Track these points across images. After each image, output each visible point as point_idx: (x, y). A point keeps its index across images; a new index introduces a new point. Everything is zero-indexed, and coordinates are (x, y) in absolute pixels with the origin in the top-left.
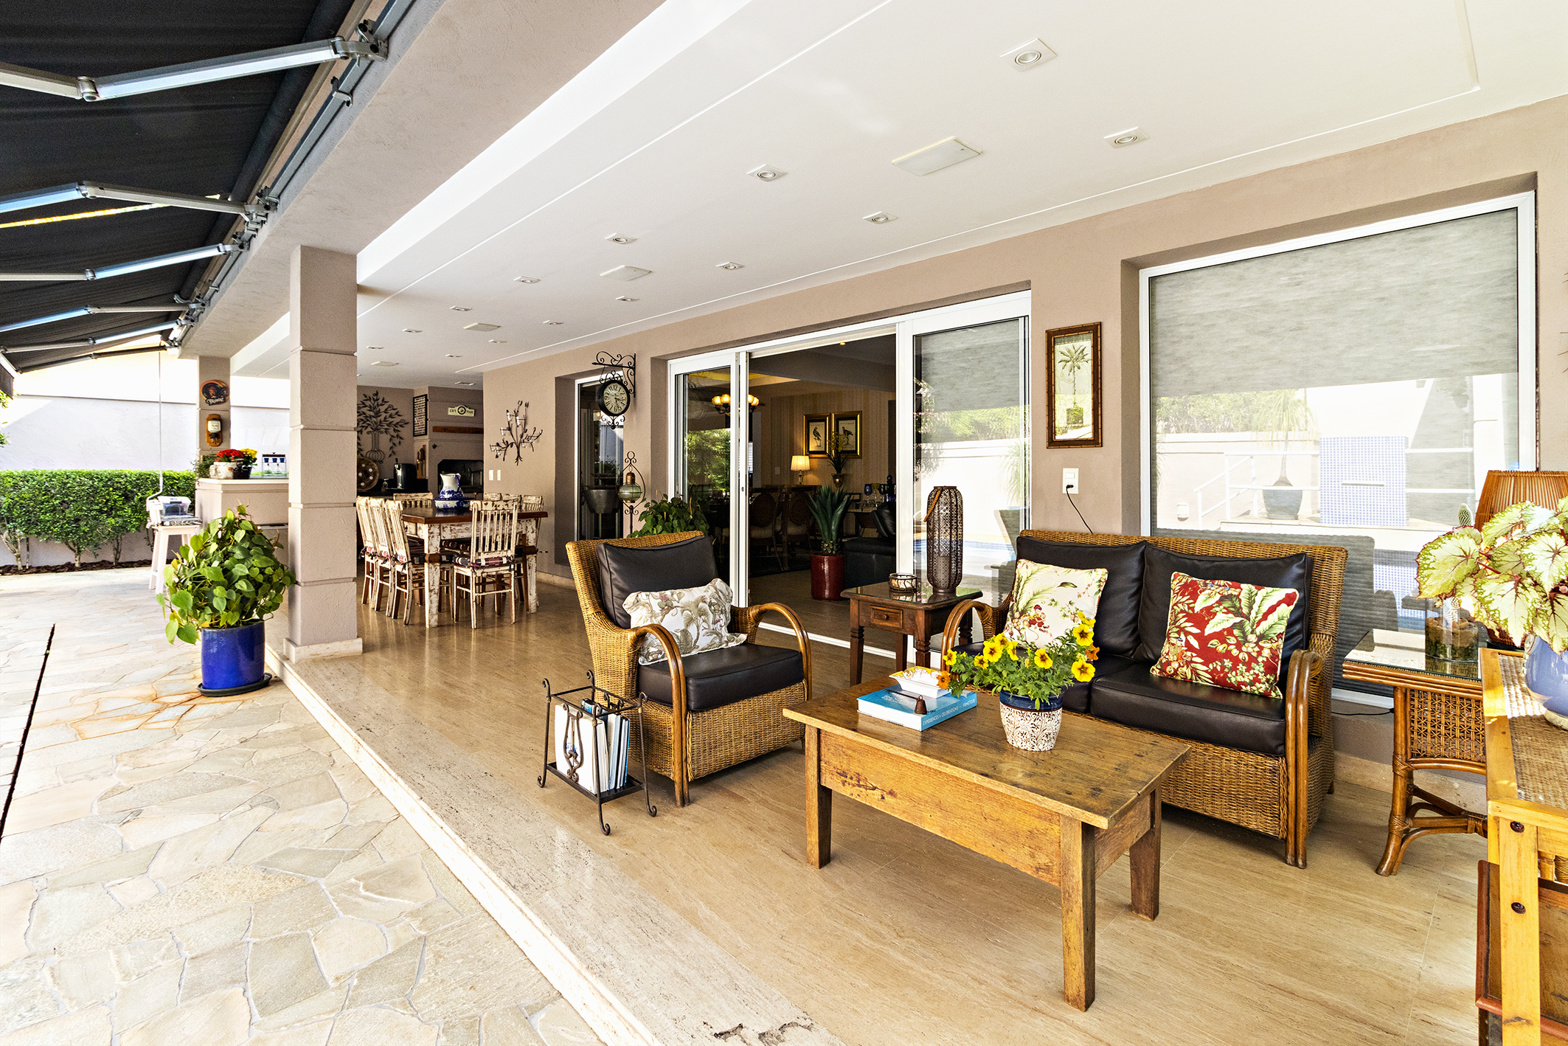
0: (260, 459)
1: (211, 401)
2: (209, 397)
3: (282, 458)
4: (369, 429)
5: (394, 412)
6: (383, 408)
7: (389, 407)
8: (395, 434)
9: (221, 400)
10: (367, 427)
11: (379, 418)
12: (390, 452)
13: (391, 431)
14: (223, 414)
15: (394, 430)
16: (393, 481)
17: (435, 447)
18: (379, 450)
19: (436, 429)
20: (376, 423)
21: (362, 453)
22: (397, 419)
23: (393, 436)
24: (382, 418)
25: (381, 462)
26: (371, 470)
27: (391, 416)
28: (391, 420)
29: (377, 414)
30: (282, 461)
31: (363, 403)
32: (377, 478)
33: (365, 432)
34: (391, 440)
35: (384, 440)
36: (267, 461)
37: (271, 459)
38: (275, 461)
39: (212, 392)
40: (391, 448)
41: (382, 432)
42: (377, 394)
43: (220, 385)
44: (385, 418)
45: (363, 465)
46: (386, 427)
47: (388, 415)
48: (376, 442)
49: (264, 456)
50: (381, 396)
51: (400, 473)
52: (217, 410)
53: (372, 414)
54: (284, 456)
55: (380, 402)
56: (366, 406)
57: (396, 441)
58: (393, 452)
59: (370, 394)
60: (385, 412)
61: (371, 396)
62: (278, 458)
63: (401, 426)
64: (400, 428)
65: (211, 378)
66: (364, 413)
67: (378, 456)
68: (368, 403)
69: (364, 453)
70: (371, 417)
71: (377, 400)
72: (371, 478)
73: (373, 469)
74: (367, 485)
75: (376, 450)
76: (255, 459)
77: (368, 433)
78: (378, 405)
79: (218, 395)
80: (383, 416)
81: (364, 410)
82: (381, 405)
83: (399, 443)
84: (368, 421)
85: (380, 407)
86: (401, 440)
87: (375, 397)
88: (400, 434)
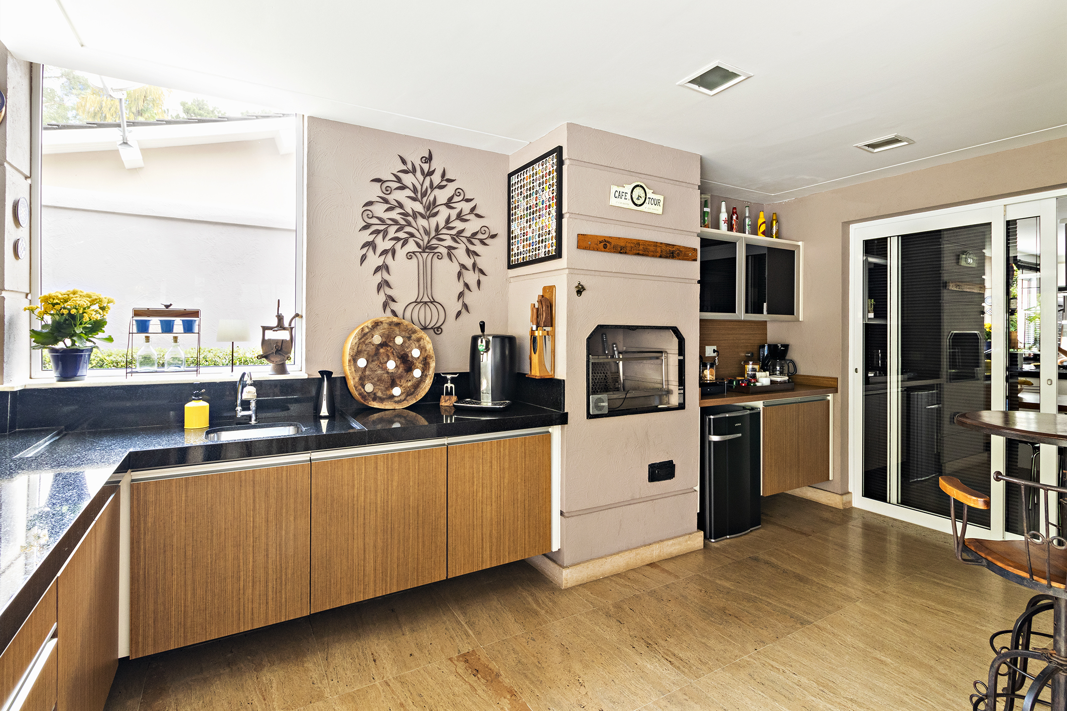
3: (190, 318)
4: (411, 246)
5: (466, 207)
6: (442, 196)
7: (458, 192)
8: (468, 262)
10: (405, 242)
11: (433, 221)
12: (459, 306)
13: (460, 253)
15: (468, 251)
17: (580, 290)
18: (433, 302)
19: (585, 243)
20: (427, 233)
21: (393, 306)
22: (473, 225)
23: (463, 266)
24: (441, 219)
25: (438, 330)
26: (416, 353)
27: (459, 217)
28: (459, 225)
29: (431, 210)
30: (188, 328)
31: (399, 180)
32: (431, 373)
33: (401, 253)
34: (460, 274)
35: (446, 280)
36: (143, 327)
37: (155, 324)
38: (167, 328)
40: (461, 295)
41: (440, 257)
42: (429, 159)
44: (448, 221)
45: (399, 340)
46: (449, 242)
47: (453, 213)
48: (426, 278)
49: (137, 313)
50: (437, 165)
53: (418, 207)
54: (196, 314)
55: (436, 179)
56: (403, 187)
57: (471, 277)
58: (465, 306)
59: (414, 158)
60: (449, 204)
61: (417, 163)
62: (178, 323)
63: (482, 242)
64: (478, 248)
66: (400, 205)
67: (431, 315)
68: (408, 179)
69: (398, 308)
70: (415, 215)
71: (430, 173)
72: (417, 373)
73: (422, 349)
74: (409, 393)
75: (427, 293)
76: (97, 326)
77: (410, 256)
78: (432, 186)
80: (444, 212)
81: (400, 196)
82: (441, 187)
83: (479, 282)
84: (409, 224)
85: (437, 192)
86: (482, 278)
87: (426, 167)
88: (481, 263)
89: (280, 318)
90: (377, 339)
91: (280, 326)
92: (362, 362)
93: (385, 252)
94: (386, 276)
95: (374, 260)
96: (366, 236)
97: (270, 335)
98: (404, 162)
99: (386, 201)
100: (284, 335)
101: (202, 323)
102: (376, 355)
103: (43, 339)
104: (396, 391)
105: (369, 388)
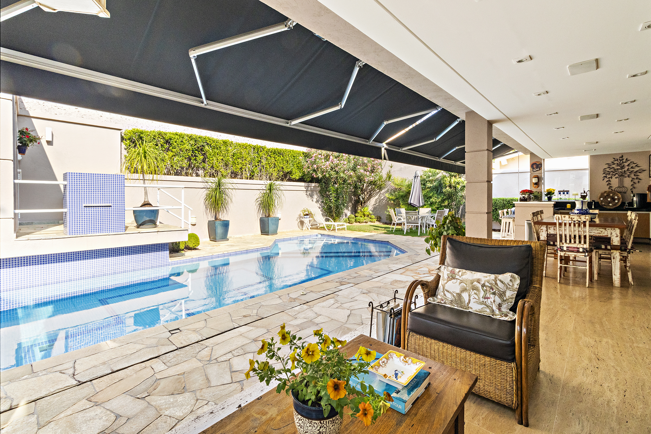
0: (556, 193)
1: (534, 170)
2: (533, 168)
3: (568, 192)
4: (617, 176)
5: (634, 165)
6: (626, 164)
7: (631, 162)
8: (635, 178)
9: (538, 169)
10: (615, 175)
11: (624, 170)
13: (632, 176)
14: (539, 175)
15: (635, 175)
16: (631, 204)
18: (623, 187)
20: (622, 172)
21: (612, 188)
22: (637, 169)
23: (633, 179)
24: (626, 169)
25: (625, 193)
26: (616, 197)
27: (632, 168)
28: (632, 170)
29: (623, 167)
30: (567, 193)
31: (613, 163)
32: (620, 201)
33: (614, 178)
34: (632, 181)
35: (627, 182)
36: (560, 193)
37: (562, 193)
38: (564, 193)
39: (534, 166)
40: (632, 185)
41: (626, 177)
42: (622, 156)
43: (537, 163)
44: (628, 169)
45: (611, 195)
46: (629, 174)
47: (630, 167)
48: (621, 182)
50: (625, 158)
51: (635, 199)
52: (537, 173)
53: (619, 167)
55: (624, 160)
57: (636, 181)
58: (633, 187)
60: (628, 165)
61: (618, 158)
62: (566, 192)
63: (640, 172)
64: (638, 174)
65: (534, 161)
66: (613, 168)
67: (623, 190)
68: (616, 162)
69: (613, 188)
70: (618, 169)
71: (622, 160)
72: (616, 201)
73: (618, 197)
74: (614, 205)
75: (621, 185)
76: (554, 193)
77: (616, 178)
78: (623, 162)
79: (537, 168)
80: (626, 168)
81: (614, 166)
82: (625, 162)
83: (639, 182)
84: (616, 171)
85: (624, 163)
86: (639, 180)
87: (621, 159)
88: (639, 177)
89: (584, 191)
90: (605, 195)
91: (585, 193)
92: (602, 199)
93: (609, 178)
94: (610, 182)
95: (606, 179)
96: (604, 175)
97: (582, 194)
98: (614, 159)
99: (609, 168)
100: (586, 194)
101: (570, 193)
102: (605, 198)
103: (546, 195)
104: (611, 205)
105: (603, 204)
